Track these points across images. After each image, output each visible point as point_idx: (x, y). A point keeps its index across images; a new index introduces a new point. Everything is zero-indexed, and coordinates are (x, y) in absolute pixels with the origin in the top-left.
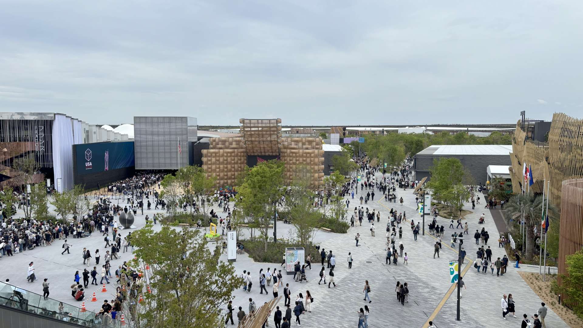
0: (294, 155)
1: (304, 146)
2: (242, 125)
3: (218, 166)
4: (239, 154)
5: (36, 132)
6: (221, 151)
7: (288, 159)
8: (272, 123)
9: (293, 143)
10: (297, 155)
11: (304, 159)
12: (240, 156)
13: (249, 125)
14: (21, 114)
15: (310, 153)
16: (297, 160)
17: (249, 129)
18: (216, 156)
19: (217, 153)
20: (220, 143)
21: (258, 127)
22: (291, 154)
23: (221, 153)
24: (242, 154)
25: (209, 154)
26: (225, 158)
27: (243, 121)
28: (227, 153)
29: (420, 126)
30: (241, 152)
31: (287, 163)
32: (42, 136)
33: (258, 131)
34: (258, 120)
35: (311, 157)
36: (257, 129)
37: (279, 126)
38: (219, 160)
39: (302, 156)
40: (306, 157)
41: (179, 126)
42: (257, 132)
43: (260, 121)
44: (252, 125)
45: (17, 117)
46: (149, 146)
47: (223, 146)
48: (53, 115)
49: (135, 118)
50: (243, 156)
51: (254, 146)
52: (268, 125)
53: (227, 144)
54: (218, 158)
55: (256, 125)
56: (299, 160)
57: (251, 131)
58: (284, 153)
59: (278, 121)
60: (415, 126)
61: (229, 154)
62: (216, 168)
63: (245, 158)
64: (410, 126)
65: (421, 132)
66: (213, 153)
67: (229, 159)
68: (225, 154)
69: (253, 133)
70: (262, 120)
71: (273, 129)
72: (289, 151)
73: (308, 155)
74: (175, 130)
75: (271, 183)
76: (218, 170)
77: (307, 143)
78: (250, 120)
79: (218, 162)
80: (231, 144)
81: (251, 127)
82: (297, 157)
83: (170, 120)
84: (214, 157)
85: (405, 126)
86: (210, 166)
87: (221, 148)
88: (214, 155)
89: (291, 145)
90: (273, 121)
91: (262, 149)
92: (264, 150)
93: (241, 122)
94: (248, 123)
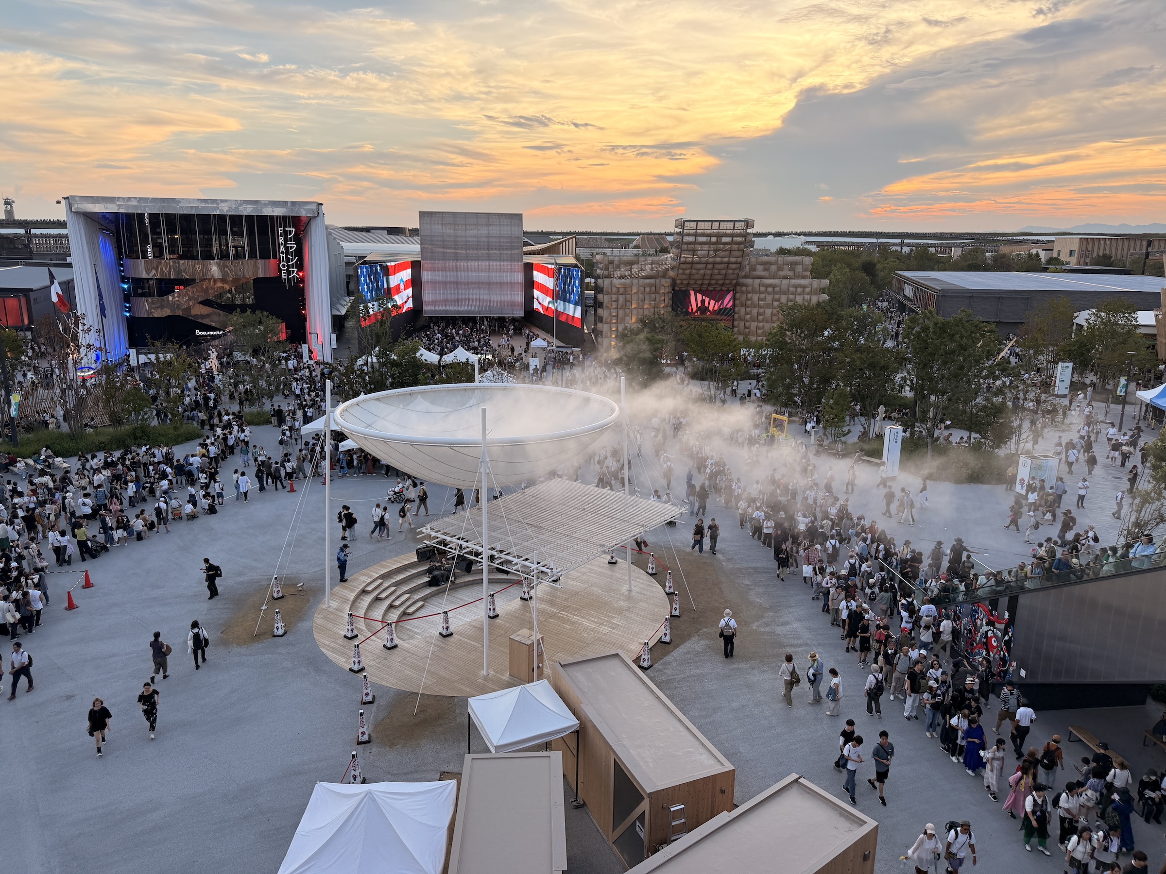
0: (770, 289)
1: (782, 273)
2: (679, 230)
3: (628, 311)
4: (663, 289)
5: (281, 240)
7: (755, 297)
8: (737, 228)
11: (791, 297)
12: (664, 293)
13: (692, 231)
14: (256, 202)
15: (804, 287)
16: (759, 299)
17: (693, 239)
18: (624, 293)
21: (710, 236)
22: (762, 289)
26: (641, 296)
27: (682, 224)
30: (665, 286)
31: (753, 305)
33: (710, 243)
34: (712, 222)
35: (803, 293)
36: (707, 239)
37: (749, 234)
38: (630, 300)
39: (786, 293)
40: (795, 294)
43: (716, 224)
44: (700, 232)
45: (246, 211)
46: (449, 270)
48: (314, 207)
50: (668, 292)
51: (694, 271)
52: (730, 232)
54: (628, 296)
55: (708, 232)
56: (764, 299)
57: (695, 242)
58: (747, 286)
59: (749, 224)
62: (625, 314)
63: (671, 295)
69: (698, 245)
70: (720, 221)
71: (738, 239)
72: (757, 281)
73: (799, 290)
76: (628, 318)
77: (786, 267)
78: (697, 222)
81: (696, 236)
82: (774, 293)
83: (489, 218)
86: (614, 311)
88: (622, 290)
89: (754, 270)
90: (739, 224)
91: (707, 277)
92: (711, 279)
93: (676, 226)
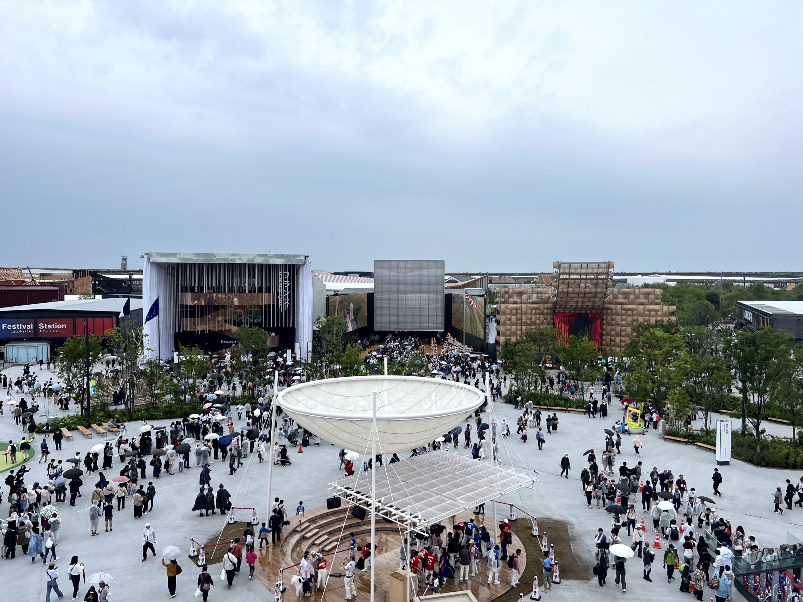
0: (630, 312)
1: (639, 301)
2: (556, 270)
3: (519, 327)
4: (545, 311)
7: (619, 318)
8: (602, 268)
9: (620, 296)
10: (635, 312)
11: (647, 318)
12: (547, 314)
13: (567, 271)
15: (656, 311)
16: (622, 320)
17: (567, 277)
18: (516, 314)
21: (580, 274)
22: (623, 312)
23: (524, 310)
24: (549, 311)
26: (529, 316)
27: (558, 266)
30: (547, 309)
31: (618, 325)
32: (286, 285)
33: (580, 279)
34: (582, 264)
35: (656, 315)
36: (578, 277)
37: (610, 272)
38: (521, 319)
39: (643, 315)
40: (649, 316)
41: (433, 272)
42: (577, 281)
43: (585, 265)
44: (572, 271)
46: (393, 300)
47: (519, 300)
48: (303, 258)
50: (550, 314)
51: (569, 299)
52: (596, 271)
54: (519, 316)
55: (578, 271)
56: (636, 320)
57: (569, 279)
59: (610, 265)
62: (517, 330)
63: (552, 316)
66: (513, 309)
67: (533, 317)
68: (529, 311)
69: (571, 281)
70: (587, 264)
71: (601, 276)
72: (619, 307)
73: (653, 313)
74: (427, 278)
76: (519, 332)
77: (642, 296)
78: (570, 264)
79: (519, 322)
81: (569, 274)
83: (420, 265)
84: (514, 315)
86: (508, 327)
88: (514, 311)
89: (617, 298)
90: (603, 265)
91: (580, 304)
92: (582, 305)
93: (554, 267)
94: (567, 269)
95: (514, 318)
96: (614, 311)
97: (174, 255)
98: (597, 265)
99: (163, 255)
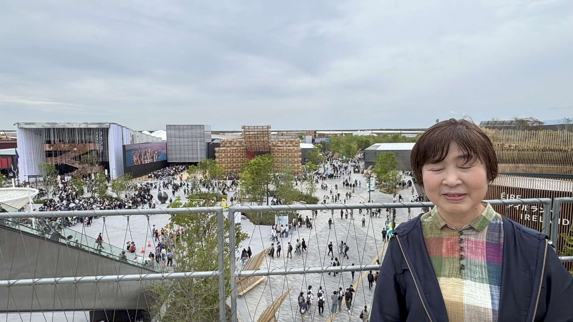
0: (280, 151)
1: (287, 145)
2: (243, 130)
3: (226, 159)
4: (241, 151)
5: (97, 136)
6: (229, 148)
7: (276, 153)
8: (264, 129)
9: (279, 142)
11: (287, 153)
13: (248, 130)
14: (87, 123)
15: (291, 150)
16: (282, 155)
18: (225, 152)
19: (226, 150)
20: (228, 143)
21: (254, 132)
22: (278, 151)
23: (228, 150)
24: (243, 151)
25: (220, 151)
26: (232, 154)
27: (244, 128)
28: (233, 150)
29: (368, 130)
30: (242, 150)
31: (276, 157)
32: (101, 139)
33: (255, 134)
34: (254, 126)
35: (292, 152)
36: (254, 133)
37: (269, 131)
38: (227, 155)
40: (289, 152)
41: (198, 131)
42: (253, 135)
43: (256, 127)
44: (250, 130)
45: (83, 126)
46: (177, 146)
47: (229, 145)
48: (108, 124)
49: (167, 126)
50: (244, 152)
51: (252, 145)
52: (262, 130)
53: (233, 143)
55: (253, 130)
56: (283, 154)
57: (249, 134)
58: (273, 149)
59: (268, 127)
60: (364, 130)
61: (234, 151)
63: (246, 153)
64: (361, 130)
65: (369, 134)
66: (223, 150)
67: (234, 154)
68: (232, 151)
69: (251, 135)
70: (257, 126)
71: (265, 133)
72: (276, 148)
74: (195, 134)
75: (265, 170)
76: (226, 162)
77: (289, 142)
78: (249, 127)
79: (226, 157)
80: (236, 143)
81: (249, 132)
82: (282, 152)
83: (192, 127)
84: (223, 153)
85: (357, 131)
86: (221, 159)
87: (228, 147)
88: (223, 151)
89: (278, 144)
90: (265, 127)
91: (257, 147)
92: (259, 148)
93: (242, 128)
94: (248, 129)
95: (223, 155)
96: (274, 150)
97: (33, 124)
98: (262, 127)
99: (26, 124)
